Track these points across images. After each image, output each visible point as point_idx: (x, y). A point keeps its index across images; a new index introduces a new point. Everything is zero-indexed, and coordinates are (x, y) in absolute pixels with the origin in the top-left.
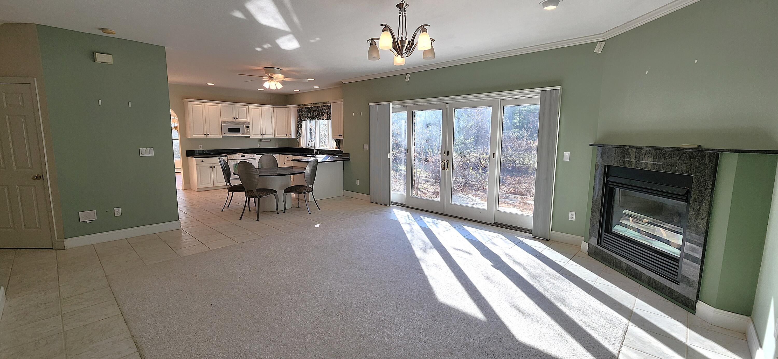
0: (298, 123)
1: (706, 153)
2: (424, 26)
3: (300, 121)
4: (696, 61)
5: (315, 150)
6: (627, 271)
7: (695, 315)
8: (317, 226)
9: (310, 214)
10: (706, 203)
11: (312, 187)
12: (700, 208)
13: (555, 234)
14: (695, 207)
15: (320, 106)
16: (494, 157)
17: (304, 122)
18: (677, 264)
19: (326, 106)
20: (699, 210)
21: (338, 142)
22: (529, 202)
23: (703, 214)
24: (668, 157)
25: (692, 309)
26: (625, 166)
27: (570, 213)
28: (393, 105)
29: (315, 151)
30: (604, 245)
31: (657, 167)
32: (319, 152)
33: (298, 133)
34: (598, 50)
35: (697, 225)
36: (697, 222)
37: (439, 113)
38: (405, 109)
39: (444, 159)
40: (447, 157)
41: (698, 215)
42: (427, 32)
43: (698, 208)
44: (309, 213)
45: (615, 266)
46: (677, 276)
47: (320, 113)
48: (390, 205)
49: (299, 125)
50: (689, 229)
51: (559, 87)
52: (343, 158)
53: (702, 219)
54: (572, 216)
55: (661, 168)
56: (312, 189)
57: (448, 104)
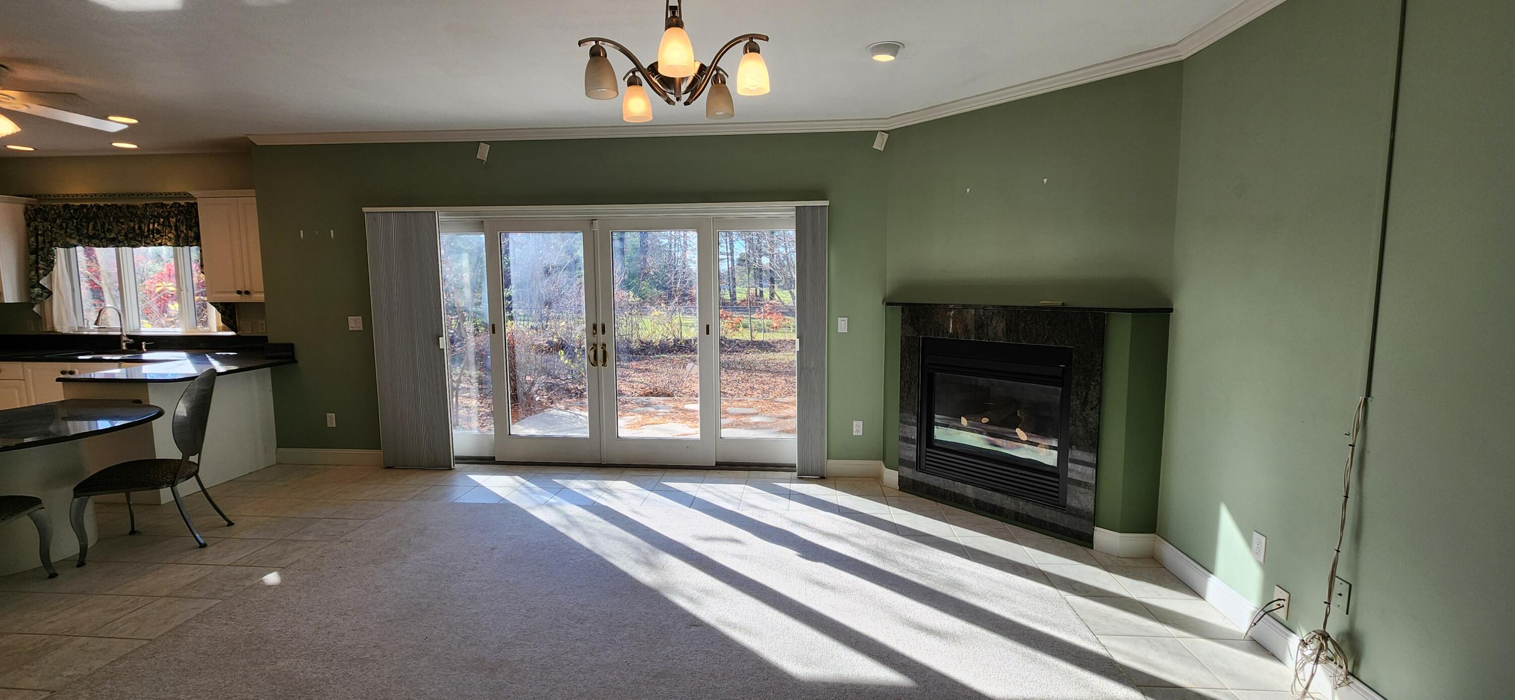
0: (31, 253)
1: (1089, 314)
2: (751, 37)
3: (42, 249)
4: (1045, 180)
5: (125, 339)
6: (976, 505)
7: (1093, 548)
8: (272, 578)
9: (203, 546)
10: (1095, 386)
11: (197, 462)
12: (1087, 394)
13: (834, 466)
14: (1079, 392)
15: (140, 203)
16: (708, 333)
17: (60, 252)
18: (1057, 480)
19: (166, 205)
20: (1086, 397)
21: (228, 312)
22: (689, 406)
23: (1092, 402)
24: (1030, 321)
25: (1089, 542)
26: (957, 337)
27: (855, 423)
28: (442, 215)
29: (124, 341)
30: (927, 469)
31: (1013, 336)
32: (143, 343)
33: (33, 287)
34: (879, 144)
35: (1084, 418)
36: (1084, 415)
37: (576, 241)
38: (480, 226)
39: (596, 342)
40: (601, 338)
41: (1085, 403)
42: (759, 52)
43: (1084, 393)
44: (199, 545)
45: (953, 500)
46: (1057, 497)
47: (140, 228)
48: (452, 467)
49: (37, 262)
50: (1073, 425)
51: (826, 203)
52: (268, 358)
53: (1092, 409)
54: (858, 428)
55: (1021, 338)
56: (198, 465)
57: (597, 221)
